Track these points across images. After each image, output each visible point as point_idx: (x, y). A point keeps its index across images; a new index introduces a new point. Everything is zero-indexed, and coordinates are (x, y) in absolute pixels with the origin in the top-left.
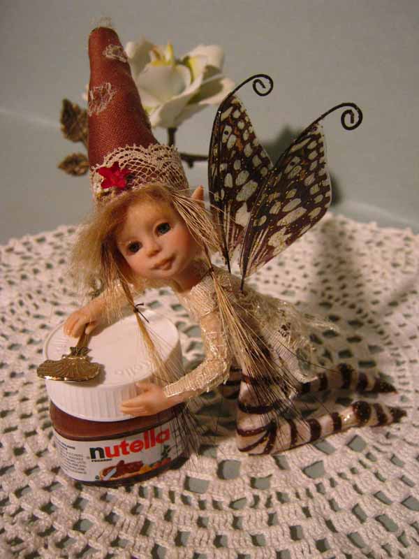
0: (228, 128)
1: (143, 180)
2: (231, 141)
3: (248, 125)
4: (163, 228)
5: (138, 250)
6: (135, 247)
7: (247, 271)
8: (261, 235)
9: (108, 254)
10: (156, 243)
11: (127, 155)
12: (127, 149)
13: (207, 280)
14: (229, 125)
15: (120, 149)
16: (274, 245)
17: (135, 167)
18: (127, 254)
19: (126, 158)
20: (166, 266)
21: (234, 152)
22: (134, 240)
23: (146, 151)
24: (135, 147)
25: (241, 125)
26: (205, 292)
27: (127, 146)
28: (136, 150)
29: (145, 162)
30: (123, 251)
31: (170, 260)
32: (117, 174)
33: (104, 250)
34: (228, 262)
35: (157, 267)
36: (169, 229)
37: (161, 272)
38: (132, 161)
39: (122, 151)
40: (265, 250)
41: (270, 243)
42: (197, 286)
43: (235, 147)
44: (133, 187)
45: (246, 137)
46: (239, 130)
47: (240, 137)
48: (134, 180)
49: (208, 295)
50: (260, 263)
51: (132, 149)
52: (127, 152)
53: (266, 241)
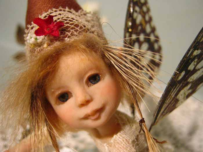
0: (137, 9)
1: (75, 33)
2: (139, 19)
3: (148, 10)
4: (94, 79)
5: (67, 100)
6: (64, 97)
7: (157, 120)
8: (175, 89)
9: (37, 103)
10: (87, 93)
11: (60, 14)
12: (61, 10)
13: (127, 128)
14: (138, 6)
15: (54, 9)
16: (180, 99)
17: (68, 23)
18: (56, 103)
19: (59, 17)
20: (95, 117)
21: (140, 28)
22: (64, 90)
23: (77, 14)
24: (67, 9)
25: (145, 9)
26: (126, 140)
27: (60, 8)
28: (68, 12)
29: (76, 20)
30: (52, 101)
31: (100, 111)
32: (51, 26)
33: (33, 98)
34: (133, 112)
35: (86, 117)
36: (99, 80)
37: (90, 123)
38: (65, 18)
39: (56, 11)
40: (173, 103)
41: (178, 97)
42: (118, 134)
43: (141, 24)
44: (66, 39)
45: (147, 18)
46: (143, 12)
47: (144, 17)
48: (67, 33)
49: (129, 143)
50: (167, 113)
51: (64, 11)
52: (60, 12)
53: (177, 95)
